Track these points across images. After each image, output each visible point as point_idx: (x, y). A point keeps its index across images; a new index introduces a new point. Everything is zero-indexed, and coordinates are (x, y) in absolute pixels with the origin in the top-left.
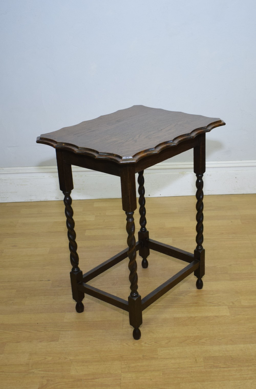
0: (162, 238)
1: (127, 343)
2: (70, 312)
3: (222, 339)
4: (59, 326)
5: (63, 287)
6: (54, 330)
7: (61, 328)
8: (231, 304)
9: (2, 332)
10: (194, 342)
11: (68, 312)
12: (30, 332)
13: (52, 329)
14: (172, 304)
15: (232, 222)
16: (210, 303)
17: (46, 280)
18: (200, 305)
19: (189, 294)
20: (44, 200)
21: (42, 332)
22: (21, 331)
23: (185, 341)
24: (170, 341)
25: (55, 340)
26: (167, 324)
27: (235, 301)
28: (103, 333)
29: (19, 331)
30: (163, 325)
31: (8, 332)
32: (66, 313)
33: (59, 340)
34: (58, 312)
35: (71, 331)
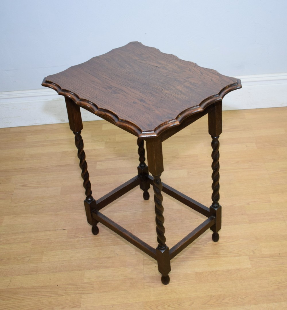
0: (176, 170)
1: (150, 306)
2: (89, 269)
3: (245, 297)
4: (80, 288)
5: (80, 238)
6: (75, 293)
7: (83, 291)
8: (252, 253)
9: (22, 297)
10: (217, 302)
11: (87, 270)
12: (51, 297)
13: (73, 292)
14: (192, 255)
15: (247, 146)
16: (231, 252)
17: (61, 229)
18: (220, 255)
19: (208, 242)
20: (49, 124)
21: (63, 296)
22: (42, 295)
23: (208, 302)
24: (193, 303)
25: (77, 306)
26: (189, 281)
27: (256, 249)
28: (125, 294)
29: (40, 296)
30: (184, 283)
31: (29, 297)
32: (86, 271)
33: (81, 305)
34: (77, 271)
35: (93, 293)
